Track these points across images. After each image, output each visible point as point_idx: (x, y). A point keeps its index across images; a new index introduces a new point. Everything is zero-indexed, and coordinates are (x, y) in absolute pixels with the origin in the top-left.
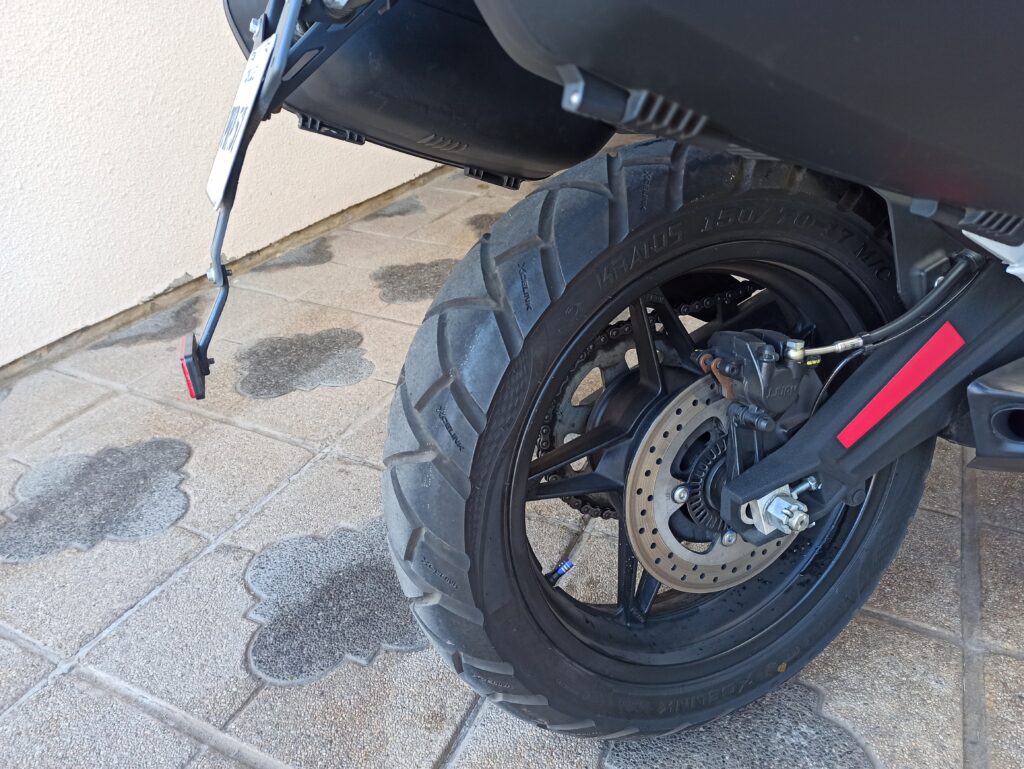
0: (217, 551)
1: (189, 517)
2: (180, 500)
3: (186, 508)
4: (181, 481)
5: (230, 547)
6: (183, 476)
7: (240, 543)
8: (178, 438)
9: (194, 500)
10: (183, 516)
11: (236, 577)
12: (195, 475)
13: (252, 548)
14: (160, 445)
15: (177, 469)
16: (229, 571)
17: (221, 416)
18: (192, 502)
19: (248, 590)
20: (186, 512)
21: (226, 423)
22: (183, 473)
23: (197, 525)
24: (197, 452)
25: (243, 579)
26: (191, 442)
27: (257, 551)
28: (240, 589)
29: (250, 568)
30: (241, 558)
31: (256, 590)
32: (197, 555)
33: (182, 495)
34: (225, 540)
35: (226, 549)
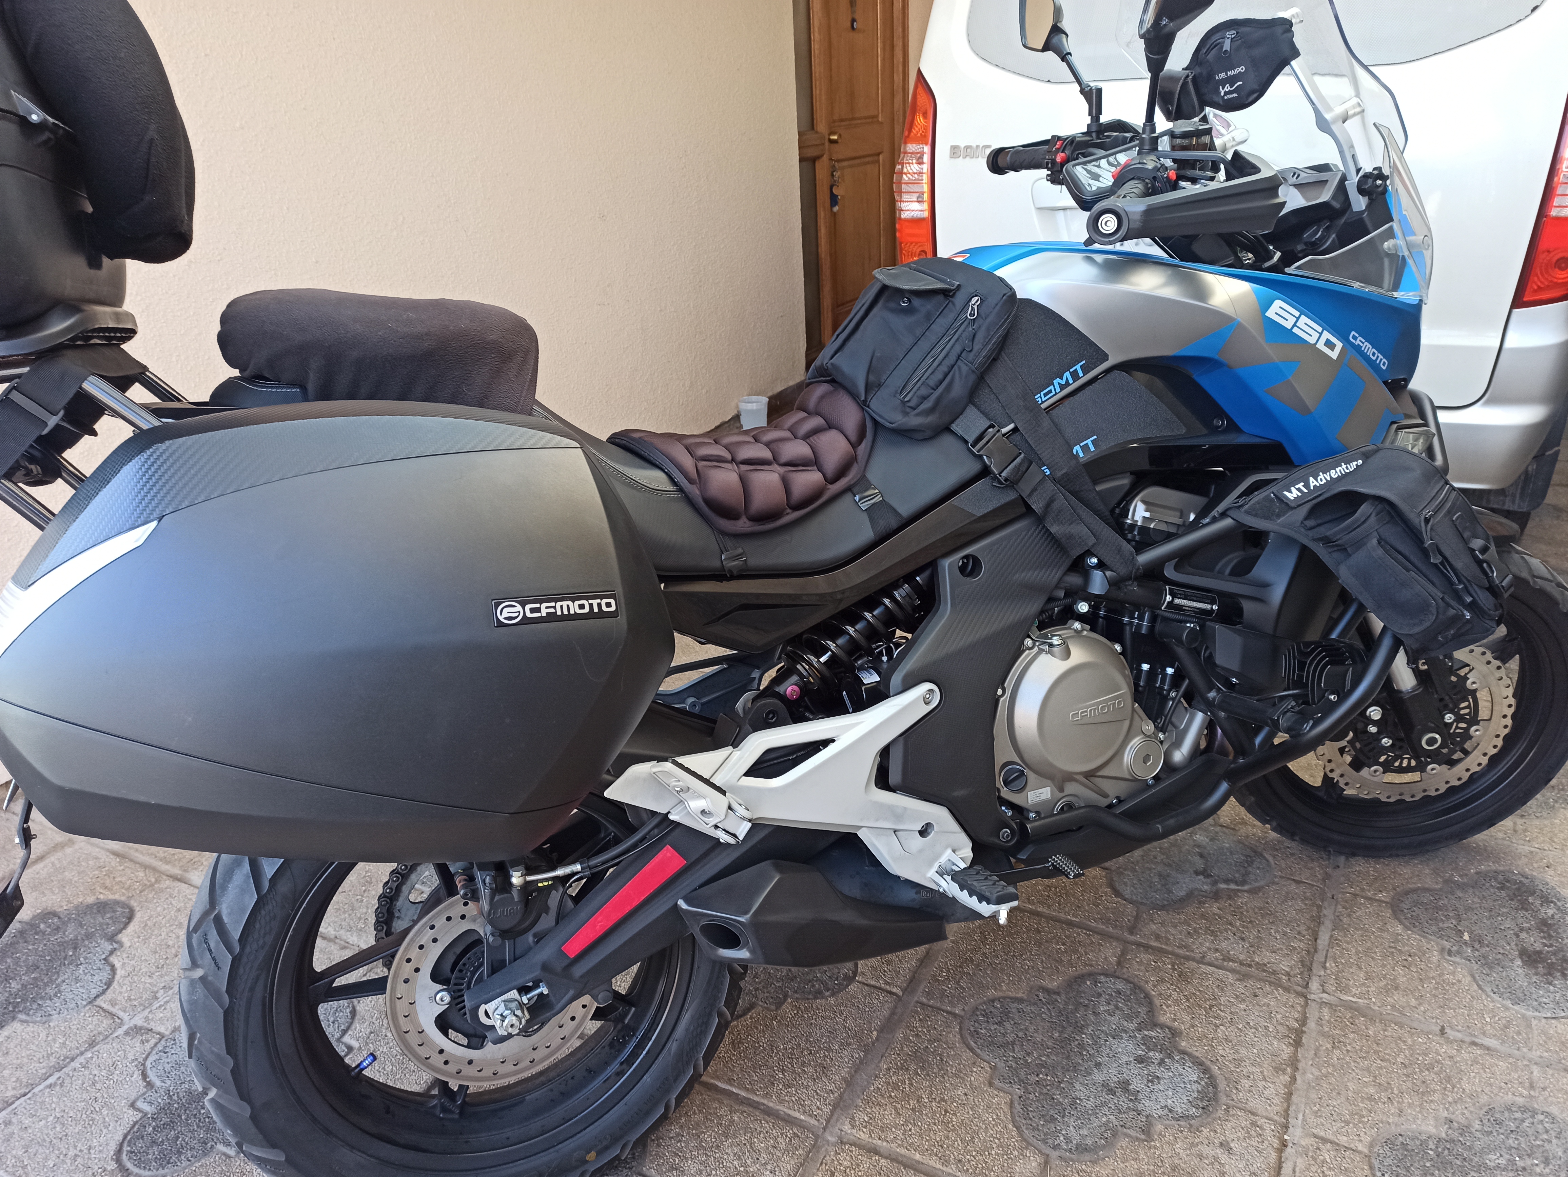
0: (127, 1033)
1: (109, 995)
2: (105, 975)
3: (109, 984)
4: (112, 952)
5: (141, 1028)
6: (115, 946)
7: (152, 1025)
8: (123, 898)
9: (120, 973)
10: (104, 992)
11: (136, 1063)
12: (129, 944)
13: (162, 1029)
14: (102, 907)
15: (112, 938)
16: (131, 1057)
17: (176, 871)
18: (117, 977)
19: (144, 1076)
20: (107, 989)
21: (179, 880)
22: (116, 943)
23: (113, 1003)
24: (138, 916)
25: (143, 1065)
26: (135, 904)
27: (167, 1033)
28: (137, 1075)
29: (154, 1052)
30: (148, 1041)
31: (152, 1076)
32: (107, 1037)
33: (108, 968)
34: (139, 1021)
35: (137, 1030)
